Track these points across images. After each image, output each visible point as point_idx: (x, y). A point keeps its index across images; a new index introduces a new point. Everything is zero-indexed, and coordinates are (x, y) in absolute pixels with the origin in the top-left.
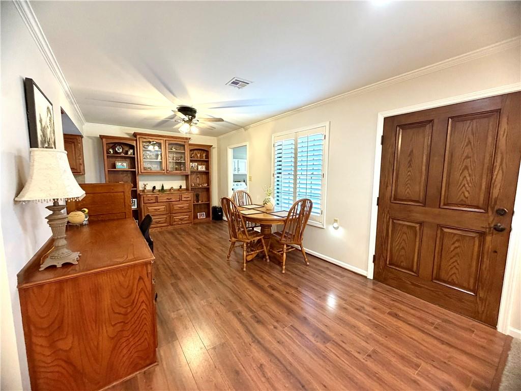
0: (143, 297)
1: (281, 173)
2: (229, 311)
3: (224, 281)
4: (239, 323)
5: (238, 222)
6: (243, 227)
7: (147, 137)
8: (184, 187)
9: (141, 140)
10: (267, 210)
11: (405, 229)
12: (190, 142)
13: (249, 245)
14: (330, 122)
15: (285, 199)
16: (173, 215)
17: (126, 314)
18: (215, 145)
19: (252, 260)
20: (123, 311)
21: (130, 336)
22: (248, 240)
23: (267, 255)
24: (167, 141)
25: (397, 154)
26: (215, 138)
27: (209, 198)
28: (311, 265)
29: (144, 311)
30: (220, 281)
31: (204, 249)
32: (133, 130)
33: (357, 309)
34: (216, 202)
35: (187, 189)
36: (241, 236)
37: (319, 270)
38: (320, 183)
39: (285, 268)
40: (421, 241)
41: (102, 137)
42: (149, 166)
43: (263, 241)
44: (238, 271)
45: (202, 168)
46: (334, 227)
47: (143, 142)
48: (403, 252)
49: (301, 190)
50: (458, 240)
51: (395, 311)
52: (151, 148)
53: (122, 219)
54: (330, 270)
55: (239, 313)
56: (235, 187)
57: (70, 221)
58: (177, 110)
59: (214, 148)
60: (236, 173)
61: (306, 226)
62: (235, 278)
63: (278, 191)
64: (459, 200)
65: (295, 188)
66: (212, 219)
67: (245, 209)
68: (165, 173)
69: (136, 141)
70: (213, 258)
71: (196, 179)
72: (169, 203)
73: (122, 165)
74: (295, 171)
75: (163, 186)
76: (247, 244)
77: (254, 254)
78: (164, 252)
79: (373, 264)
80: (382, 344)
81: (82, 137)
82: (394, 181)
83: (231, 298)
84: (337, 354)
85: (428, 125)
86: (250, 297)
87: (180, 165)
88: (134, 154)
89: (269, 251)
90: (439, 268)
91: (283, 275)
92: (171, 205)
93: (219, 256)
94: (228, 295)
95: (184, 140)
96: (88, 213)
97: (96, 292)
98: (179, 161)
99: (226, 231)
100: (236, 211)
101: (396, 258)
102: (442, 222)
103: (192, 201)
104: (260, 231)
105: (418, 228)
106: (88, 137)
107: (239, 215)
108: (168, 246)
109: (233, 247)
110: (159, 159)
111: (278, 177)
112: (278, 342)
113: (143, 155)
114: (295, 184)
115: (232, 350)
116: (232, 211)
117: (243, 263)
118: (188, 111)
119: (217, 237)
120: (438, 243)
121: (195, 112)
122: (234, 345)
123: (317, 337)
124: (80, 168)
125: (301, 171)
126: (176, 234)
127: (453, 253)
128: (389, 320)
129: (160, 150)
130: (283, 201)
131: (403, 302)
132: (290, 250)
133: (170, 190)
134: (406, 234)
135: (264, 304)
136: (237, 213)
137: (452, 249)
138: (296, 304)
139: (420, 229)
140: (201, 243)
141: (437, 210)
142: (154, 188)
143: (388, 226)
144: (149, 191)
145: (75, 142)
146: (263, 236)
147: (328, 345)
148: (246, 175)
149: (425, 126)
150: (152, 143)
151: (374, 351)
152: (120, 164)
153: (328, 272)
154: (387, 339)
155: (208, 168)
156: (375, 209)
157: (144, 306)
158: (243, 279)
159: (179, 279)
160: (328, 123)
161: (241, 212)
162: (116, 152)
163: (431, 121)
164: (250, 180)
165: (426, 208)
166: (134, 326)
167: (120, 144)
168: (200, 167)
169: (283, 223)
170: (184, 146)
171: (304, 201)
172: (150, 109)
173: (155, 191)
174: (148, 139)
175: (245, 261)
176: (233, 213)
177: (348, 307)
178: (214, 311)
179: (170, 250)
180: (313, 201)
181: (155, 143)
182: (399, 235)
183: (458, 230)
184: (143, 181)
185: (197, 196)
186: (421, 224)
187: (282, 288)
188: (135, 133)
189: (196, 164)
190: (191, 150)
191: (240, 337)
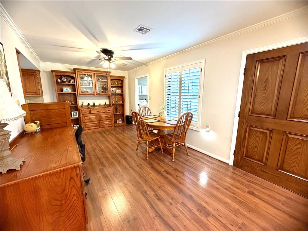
0: (74, 192)
1: (170, 95)
2: (138, 191)
3: (134, 167)
4: (145, 200)
5: (143, 127)
6: (146, 130)
7: (82, 71)
8: (108, 103)
9: (79, 73)
10: (162, 119)
11: (258, 134)
12: (111, 74)
13: (150, 142)
14: (206, 59)
15: (173, 111)
16: (101, 121)
17: (62, 205)
18: (127, 76)
19: (152, 152)
20: (58, 203)
21: (66, 220)
22: (150, 139)
23: (162, 148)
24: (96, 74)
25: (256, 81)
26: (127, 72)
27: (123, 110)
28: (191, 155)
29: (76, 201)
30: (132, 168)
31: (121, 144)
32: (73, 67)
33: (226, 189)
34: (128, 113)
35: (110, 105)
36: (145, 137)
37: (196, 159)
38: (197, 101)
39: (175, 158)
40: (270, 143)
41: (53, 71)
42: (85, 90)
43: (159, 140)
44: (144, 160)
45: (119, 91)
46: (206, 131)
47: (80, 75)
48: (256, 149)
49: (184, 106)
50: (299, 143)
51: (252, 190)
52: (86, 78)
53: (64, 127)
54: (204, 159)
55: (146, 192)
56: (140, 103)
57: (26, 130)
58: (100, 51)
59: (126, 78)
60: (140, 94)
61: (188, 130)
62: (141, 165)
63: (168, 106)
64: (303, 115)
65: (180, 105)
66: (126, 123)
67: (147, 118)
68: (96, 95)
69: (75, 74)
70: (126, 150)
71: (115, 98)
72: (98, 114)
73: (67, 90)
74: (180, 93)
75: (94, 103)
76: (149, 142)
77: (153, 148)
78: (95, 147)
79: (233, 156)
80: (248, 218)
81: (39, 71)
82: (252, 101)
83: (140, 180)
84: (217, 226)
85: (282, 59)
86: (152, 179)
87: (105, 89)
88: (74, 82)
89: (163, 146)
90: (283, 161)
91: (173, 162)
92: (100, 115)
93: (131, 149)
94: (137, 178)
95: (106, 73)
96: (40, 124)
97: (35, 192)
98: (104, 87)
99: (135, 133)
100: (141, 120)
101: (250, 153)
102: (287, 130)
103: (113, 112)
104: (157, 133)
105: (268, 134)
106: (44, 71)
107: (143, 123)
108: (98, 142)
109: (140, 144)
110: (91, 86)
111: (168, 97)
112: (174, 216)
113: (81, 83)
114: (180, 102)
115: (142, 223)
116: (139, 120)
117: (147, 154)
118: (108, 52)
119: (129, 136)
120: (283, 144)
121: (113, 53)
122: (143, 219)
123: (201, 211)
124: (39, 92)
125: (184, 93)
126: (103, 133)
127: (295, 152)
128: (249, 197)
129: (91, 80)
130: (171, 113)
131: (256, 183)
132: (177, 145)
133: (99, 105)
134: (259, 137)
135: (162, 185)
136: (142, 122)
137: (294, 149)
138: (183, 185)
139: (270, 134)
140: (119, 140)
141: (284, 122)
142: (89, 104)
143: (246, 131)
144: (85, 106)
145: (35, 75)
146: (159, 137)
147: (210, 218)
148: (147, 95)
149: (279, 60)
150: (86, 75)
151: (243, 224)
152: (66, 89)
153: (202, 160)
154: (250, 213)
155: (122, 91)
156: (237, 119)
157: (75, 198)
158: (147, 166)
159: (105, 166)
160: (204, 59)
161: (145, 121)
162: (62, 81)
163: (285, 56)
164: (150, 99)
165: (277, 120)
166: (69, 213)
167: (65, 76)
168: (117, 91)
169: (173, 129)
170: (107, 77)
171: (188, 114)
172: (84, 51)
173: (89, 106)
174: (84, 72)
175: (148, 153)
176: (140, 122)
177: (219, 187)
178: (128, 191)
179: (99, 144)
180: (193, 113)
181: (88, 75)
182: (254, 138)
183: (300, 136)
184: (81, 100)
185: (116, 109)
186: (271, 131)
187: (173, 172)
188: (74, 68)
189: (115, 89)
190: (111, 80)
191: (147, 212)
